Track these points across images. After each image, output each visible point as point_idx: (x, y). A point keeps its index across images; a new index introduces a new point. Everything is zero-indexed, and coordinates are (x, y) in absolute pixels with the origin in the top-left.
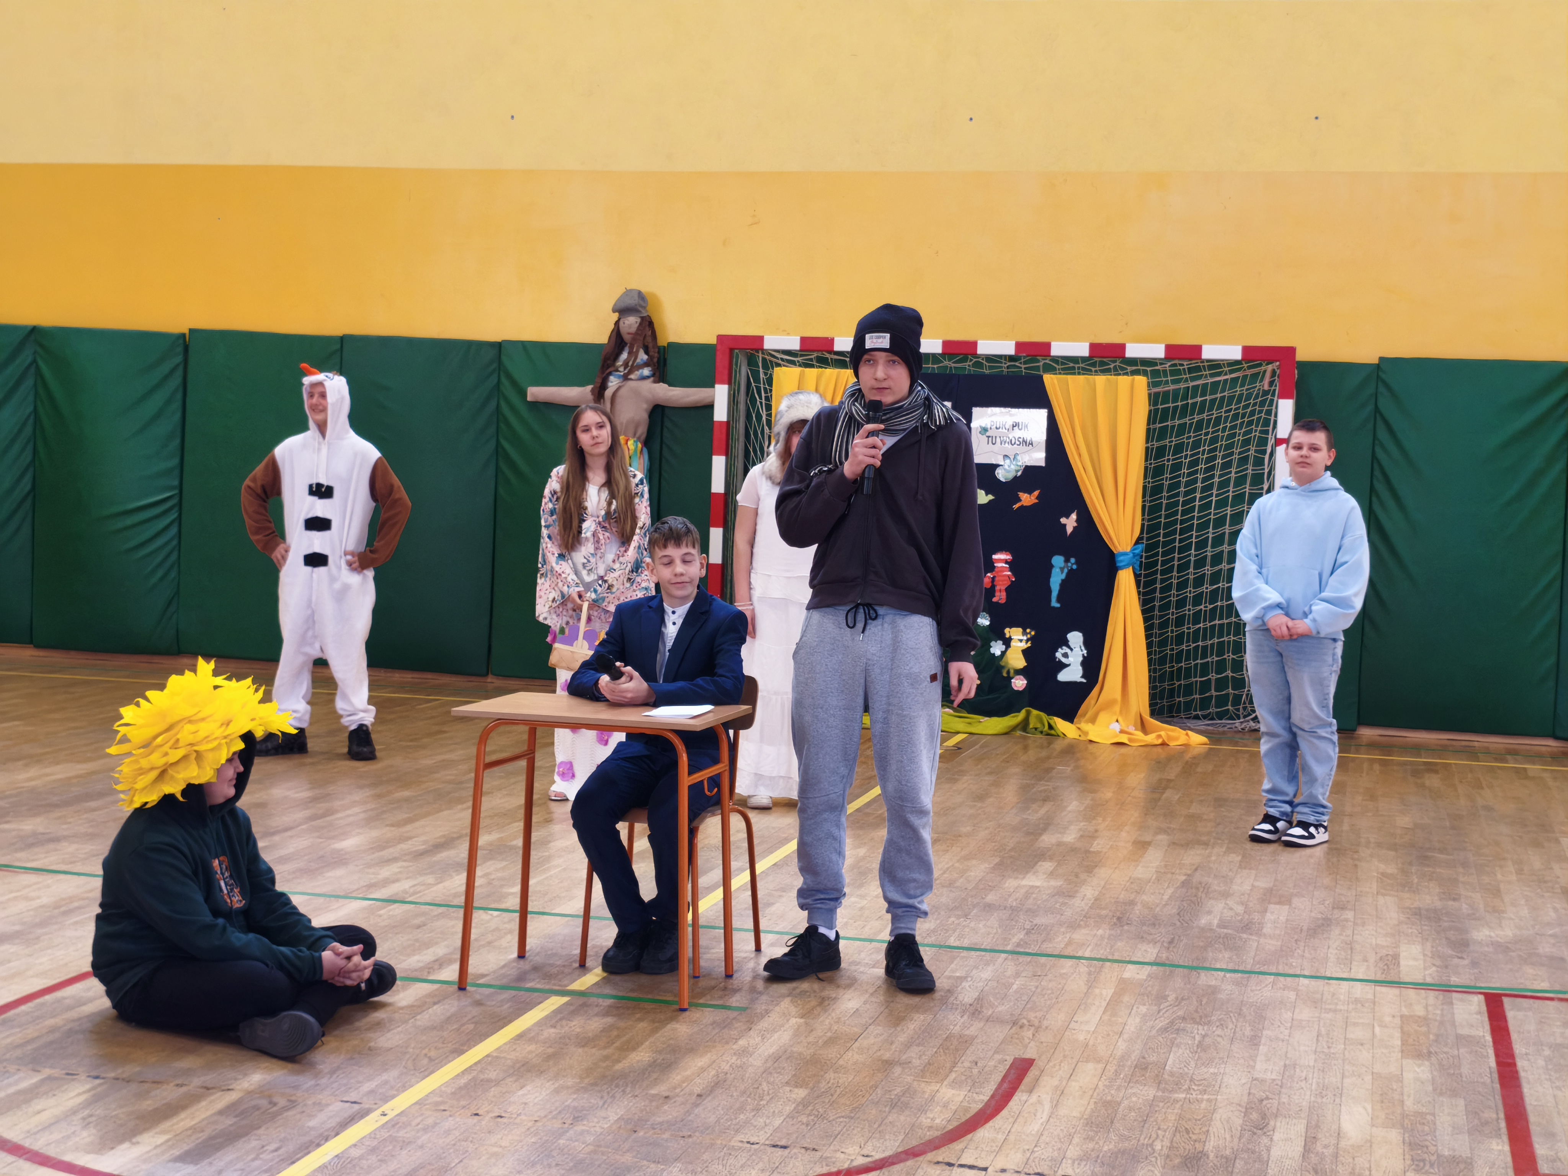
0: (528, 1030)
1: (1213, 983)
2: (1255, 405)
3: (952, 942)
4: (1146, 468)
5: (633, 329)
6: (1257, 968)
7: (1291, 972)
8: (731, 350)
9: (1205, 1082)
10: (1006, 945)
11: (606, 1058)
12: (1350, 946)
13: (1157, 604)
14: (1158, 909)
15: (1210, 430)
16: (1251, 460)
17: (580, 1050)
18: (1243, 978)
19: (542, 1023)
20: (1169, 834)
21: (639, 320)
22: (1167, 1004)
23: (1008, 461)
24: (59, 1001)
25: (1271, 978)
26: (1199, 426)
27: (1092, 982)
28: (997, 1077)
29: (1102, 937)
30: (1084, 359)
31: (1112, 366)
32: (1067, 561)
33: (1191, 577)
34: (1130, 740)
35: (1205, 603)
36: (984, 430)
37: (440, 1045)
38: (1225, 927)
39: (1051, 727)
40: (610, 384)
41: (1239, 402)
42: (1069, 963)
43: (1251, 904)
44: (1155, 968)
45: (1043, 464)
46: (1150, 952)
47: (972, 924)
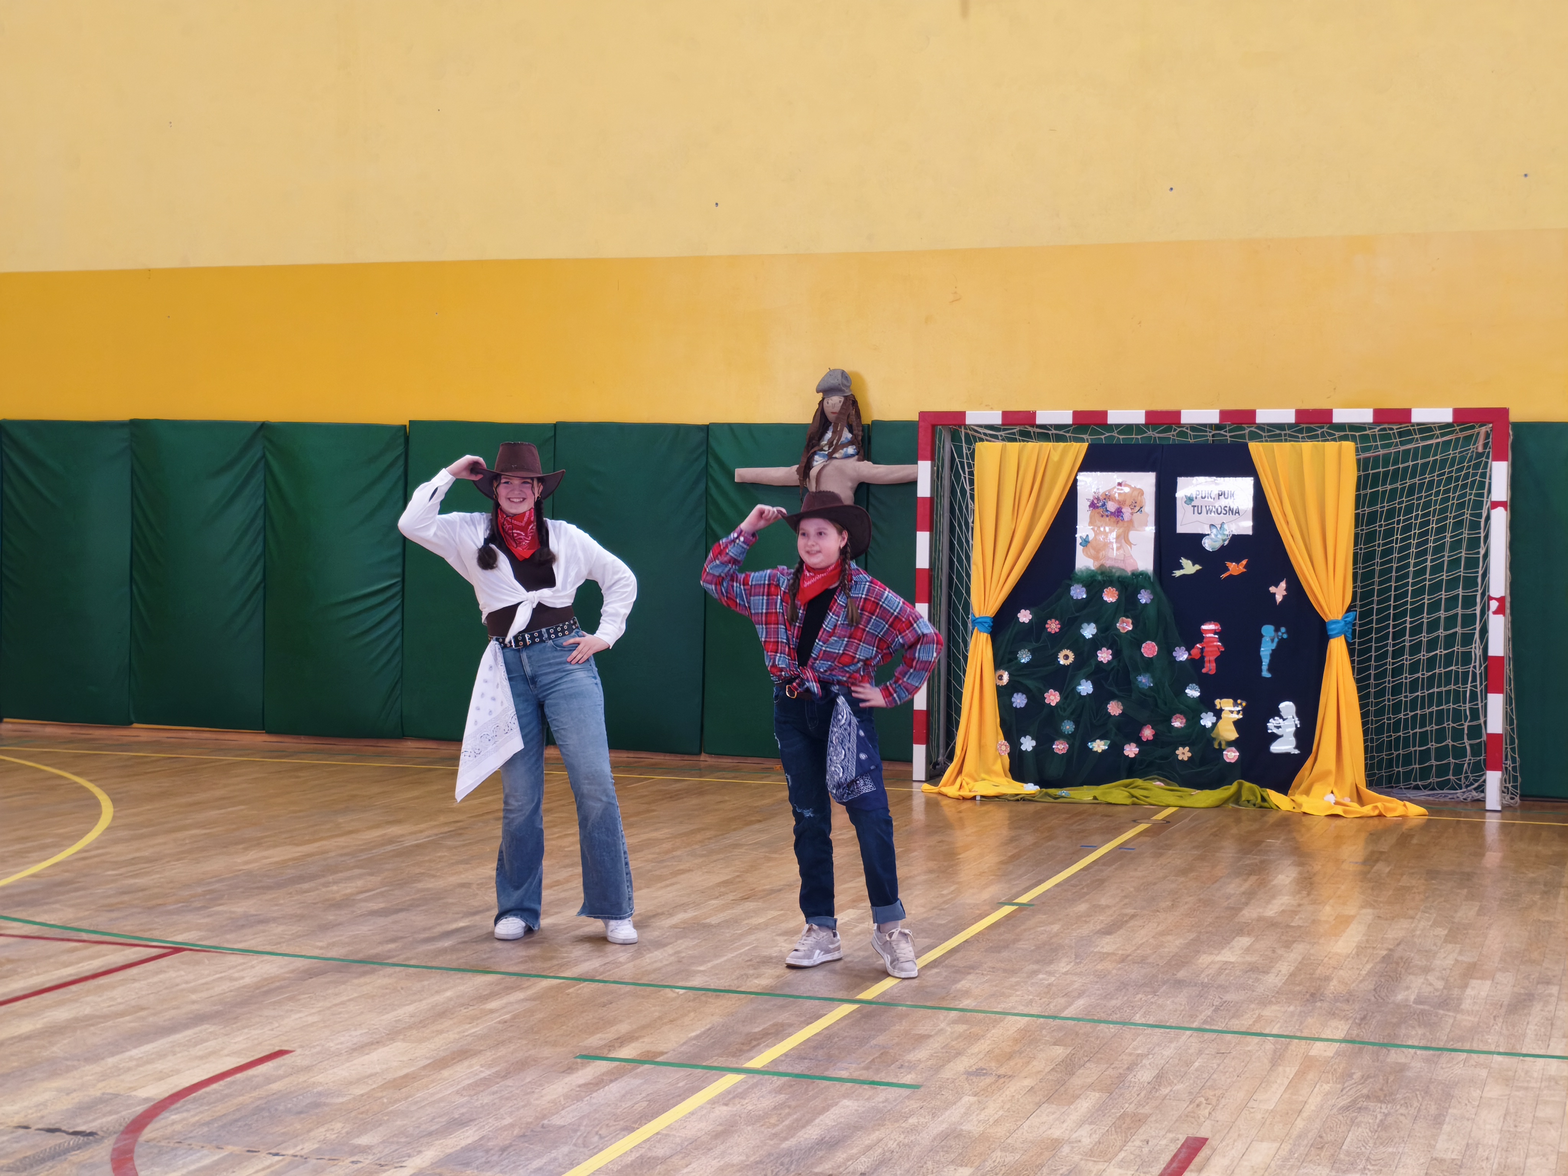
0: (701, 1108)
1: (1402, 1060)
2: (1468, 467)
3: (1138, 1018)
4: (1357, 536)
5: (837, 409)
6: (1449, 1046)
7: (1486, 1048)
8: (934, 427)
9: (1382, 1163)
10: (1193, 1022)
11: (775, 1135)
12: (1551, 1022)
13: (1372, 672)
14: (1354, 985)
15: (1423, 494)
16: (1467, 524)
17: (749, 1128)
18: (1434, 1055)
19: (714, 1102)
20: (1374, 908)
21: (842, 399)
22: (1351, 1082)
23: (1214, 531)
24: (250, 1079)
25: (1464, 1056)
26: (1411, 490)
27: (1277, 1060)
28: (1166, 1157)
29: (1292, 1014)
30: (1290, 426)
31: (1319, 432)
32: (1277, 630)
33: (1407, 644)
34: (1345, 812)
35: (1423, 670)
36: (1190, 500)
37: (612, 1123)
38: (1421, 1003)
39: (1263, 799)
40: (815, 463)
41: (1452, 465)
42: (1256, 1039)
43: (1452, 980)
44: (1343, 1045)
45: (1250, 532)
46: (1339, 1029)
47: (1160, 1002)
